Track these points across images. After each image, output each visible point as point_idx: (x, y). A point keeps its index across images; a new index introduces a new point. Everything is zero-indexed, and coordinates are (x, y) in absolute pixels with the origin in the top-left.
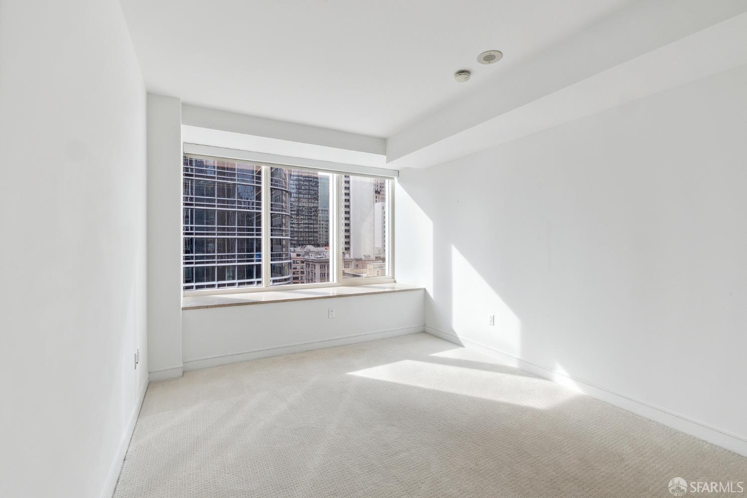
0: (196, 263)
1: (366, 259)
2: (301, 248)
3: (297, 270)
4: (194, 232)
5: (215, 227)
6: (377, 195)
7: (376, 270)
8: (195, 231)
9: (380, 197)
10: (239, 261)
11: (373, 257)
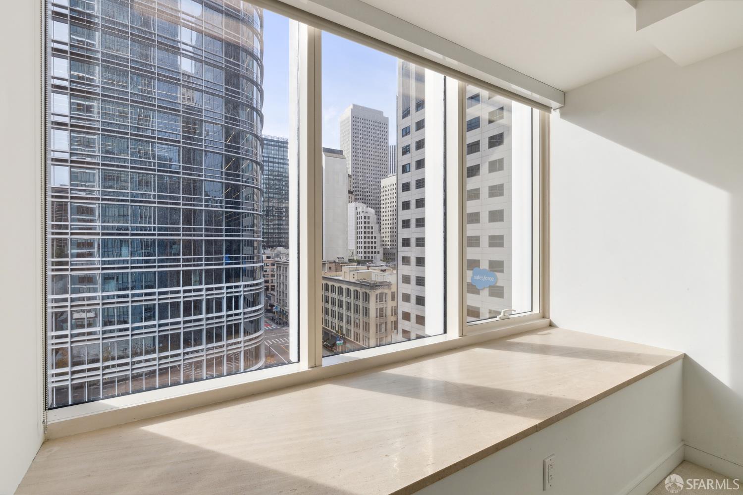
0: (159, 267)
1: (339, 262)
2: (271, 250)
3: (267, 273)
4: (156, 232)
5: (180, 227)
6: (350, 195)
7: (352, 273)
8: (158, 231)
9: (353, 198)
10: (206, 265)
11: (346, 260)
